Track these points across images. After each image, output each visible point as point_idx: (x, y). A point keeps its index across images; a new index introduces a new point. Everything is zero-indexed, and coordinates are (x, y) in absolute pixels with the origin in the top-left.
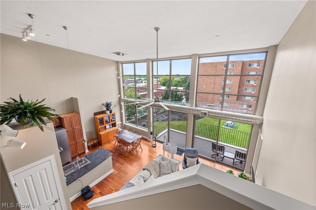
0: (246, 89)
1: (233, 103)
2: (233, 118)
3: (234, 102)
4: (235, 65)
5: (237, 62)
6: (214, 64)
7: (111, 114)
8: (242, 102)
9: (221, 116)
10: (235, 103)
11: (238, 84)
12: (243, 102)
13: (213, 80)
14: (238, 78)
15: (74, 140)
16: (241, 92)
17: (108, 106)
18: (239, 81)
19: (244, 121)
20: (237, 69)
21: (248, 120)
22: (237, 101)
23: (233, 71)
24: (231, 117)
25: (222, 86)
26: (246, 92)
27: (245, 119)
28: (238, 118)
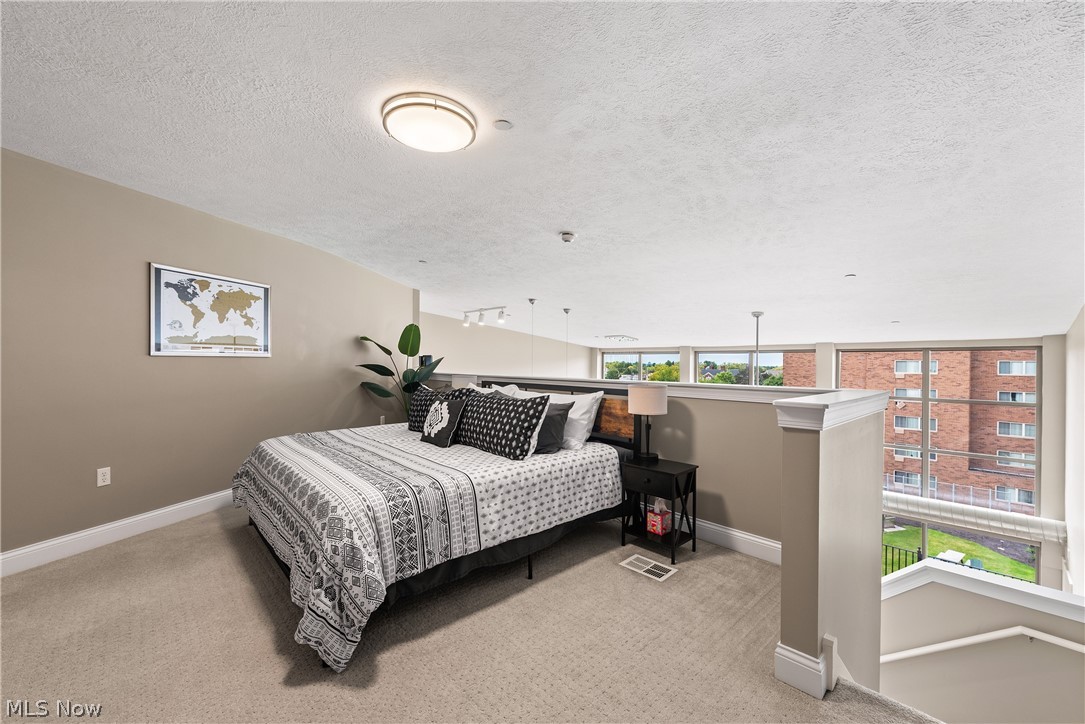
0: (1005, 426)
1: (957, 478)
2: (967, 519)
3: (958, 474)
8: (997, 477)
9: (926, 511)
10: (963, 478)
12: (1003, 478)
16: (986, 437)
19: (1006, 529)
21: (1018, 528)
22: (972, 472)
24: (961, 517)
26: (1011, 439)
27: (1005, 526)
28: (985, 522)
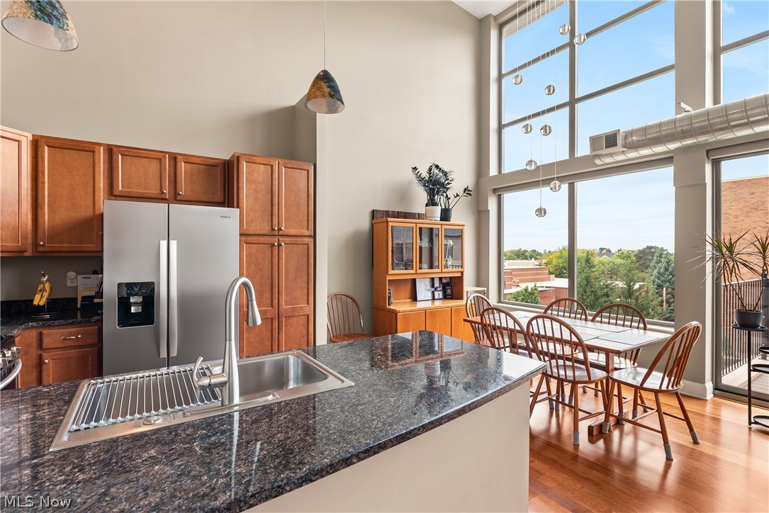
7: (446, 225)
15: (269, 295)
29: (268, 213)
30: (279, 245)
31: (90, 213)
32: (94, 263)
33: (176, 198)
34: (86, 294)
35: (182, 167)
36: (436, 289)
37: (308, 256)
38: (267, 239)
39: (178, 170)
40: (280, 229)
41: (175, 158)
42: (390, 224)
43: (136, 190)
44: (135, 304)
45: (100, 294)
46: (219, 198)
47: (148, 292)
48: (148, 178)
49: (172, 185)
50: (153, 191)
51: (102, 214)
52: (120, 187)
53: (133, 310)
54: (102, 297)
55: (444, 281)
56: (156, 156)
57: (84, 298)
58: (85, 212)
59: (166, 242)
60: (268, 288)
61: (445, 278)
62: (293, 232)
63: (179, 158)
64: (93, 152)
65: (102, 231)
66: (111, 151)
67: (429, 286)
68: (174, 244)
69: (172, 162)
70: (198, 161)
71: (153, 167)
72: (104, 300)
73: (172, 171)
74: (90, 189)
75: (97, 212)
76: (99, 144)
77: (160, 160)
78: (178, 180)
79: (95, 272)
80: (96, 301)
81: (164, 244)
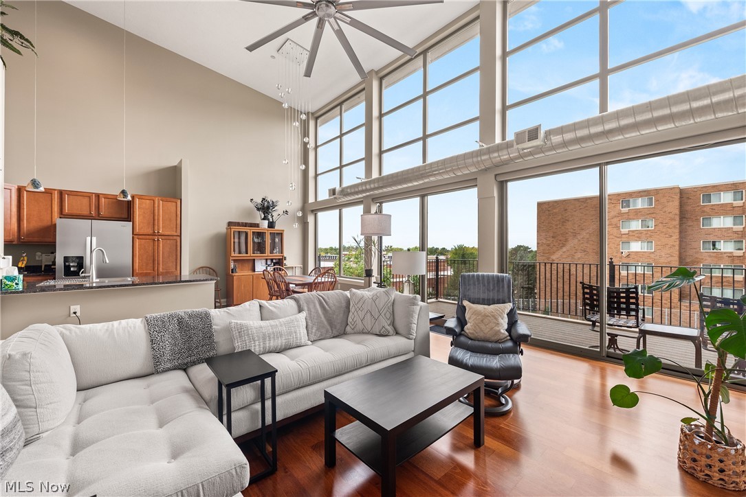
4: (656, 201)
5: (661, 191)
6: (589, 201)
7: (271, 230)
11: (677, 253)
13: (591, 243)
14: (671, 236)
15: (151, 265)
17: (266, 208)
18: (678, 243)
20: (666, 209)
23: (653, 215)
25: (621, 258)
29: (152, 223)
30: (158, 240)
31: (49, 223)
32: (51, 247)
33: (99, 217)
34: (47, 264)
35: (103, 200)
36: (269, 265)
37: (176, 245)
38: (151, 237)
39: (100, 202)
40: (158, 232)
41: (99, 196)
42: (232, 230)
43: (75, 212)
44: (73, 266)
45: (54, 263)
46: (125, 216)
47: (80, 261)
48: (83, 206)
49: (97, 209)
50: (86, 212)
51: (55, 224)
52: (66, 210)
53: (72, 269)
54: (55, 265)
55: (274, 261)
56: (88, 195)
57: (45, 266)
58: (46, 222)
59: (90, 238)
60: (151, 261)
61: (275, 259)
62: (167, 233)
63: (101, 196)
64: (51, 194)
65: (55, 232)
66: (61, 193)
67: (264, 264)
68: (94, 239)
69: (97, 198)
70: (112, 197)
71: (86, 201)
72: (56, 267)
73: (97, 202)
74: (50, 212)
75: (53, 223)
76: (55, 190)
77: (90, 197)
78: (100, 207)
79: (53, 253)
80: (52, 267)
81: (89, 239)
